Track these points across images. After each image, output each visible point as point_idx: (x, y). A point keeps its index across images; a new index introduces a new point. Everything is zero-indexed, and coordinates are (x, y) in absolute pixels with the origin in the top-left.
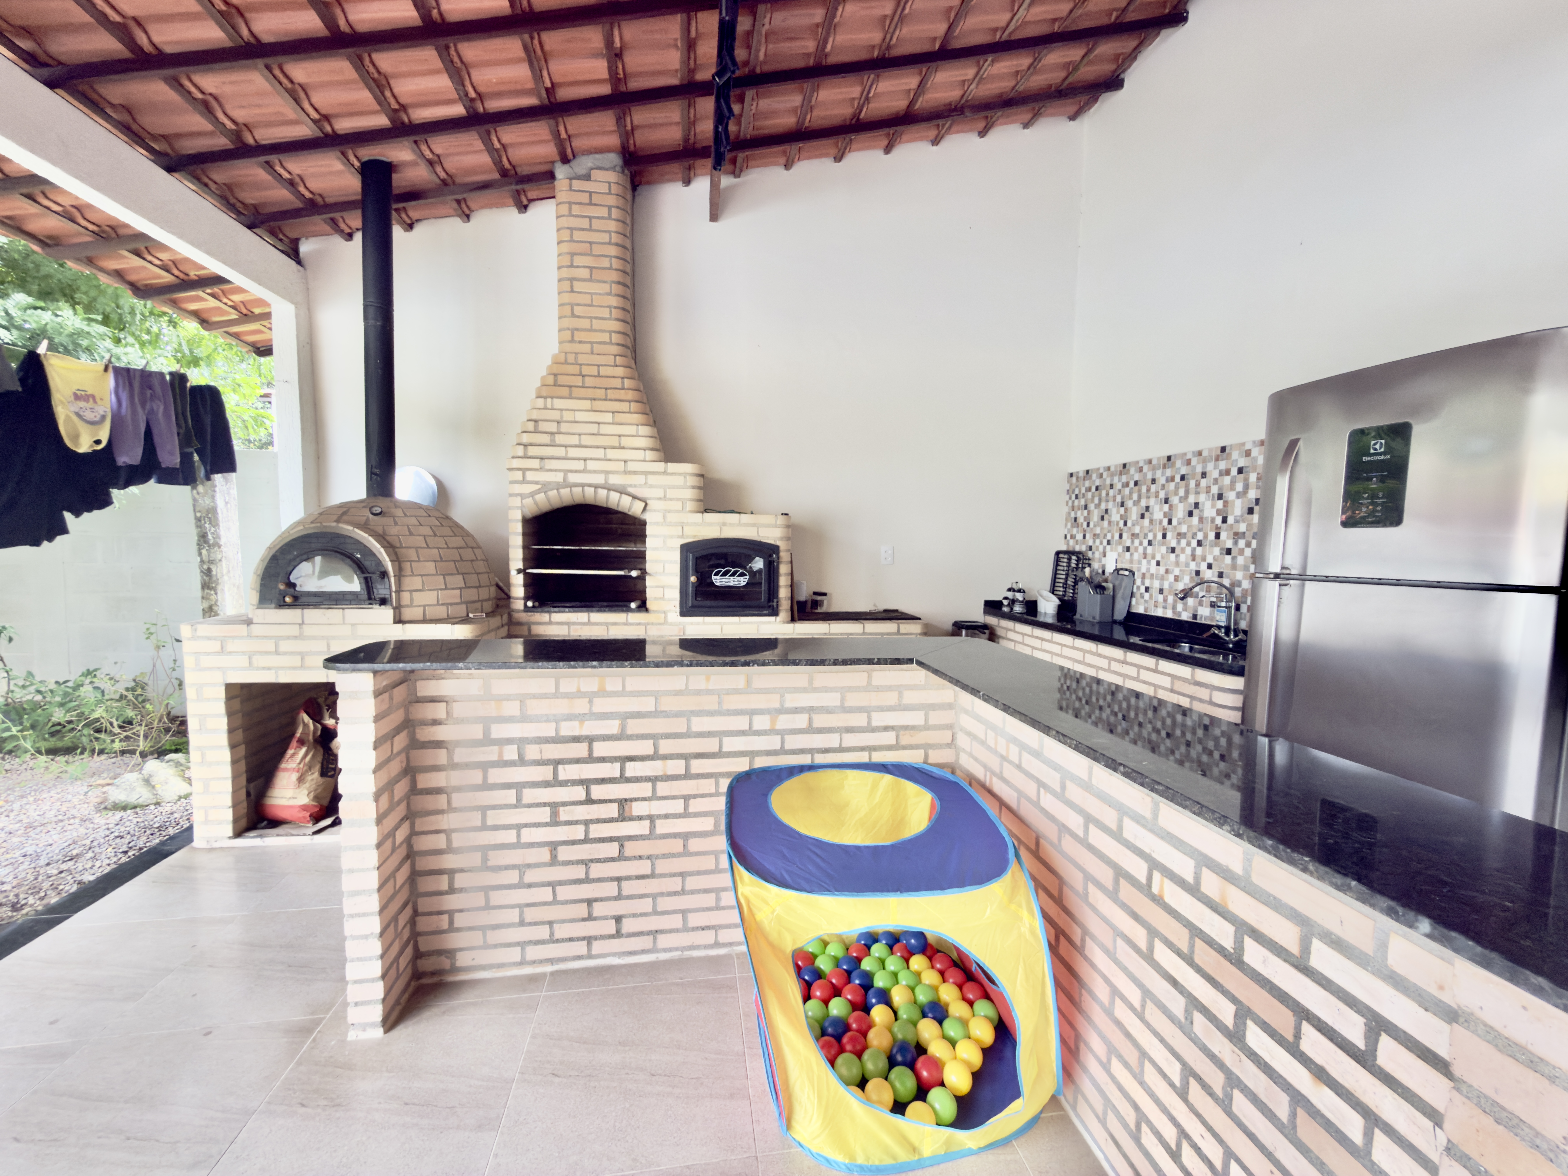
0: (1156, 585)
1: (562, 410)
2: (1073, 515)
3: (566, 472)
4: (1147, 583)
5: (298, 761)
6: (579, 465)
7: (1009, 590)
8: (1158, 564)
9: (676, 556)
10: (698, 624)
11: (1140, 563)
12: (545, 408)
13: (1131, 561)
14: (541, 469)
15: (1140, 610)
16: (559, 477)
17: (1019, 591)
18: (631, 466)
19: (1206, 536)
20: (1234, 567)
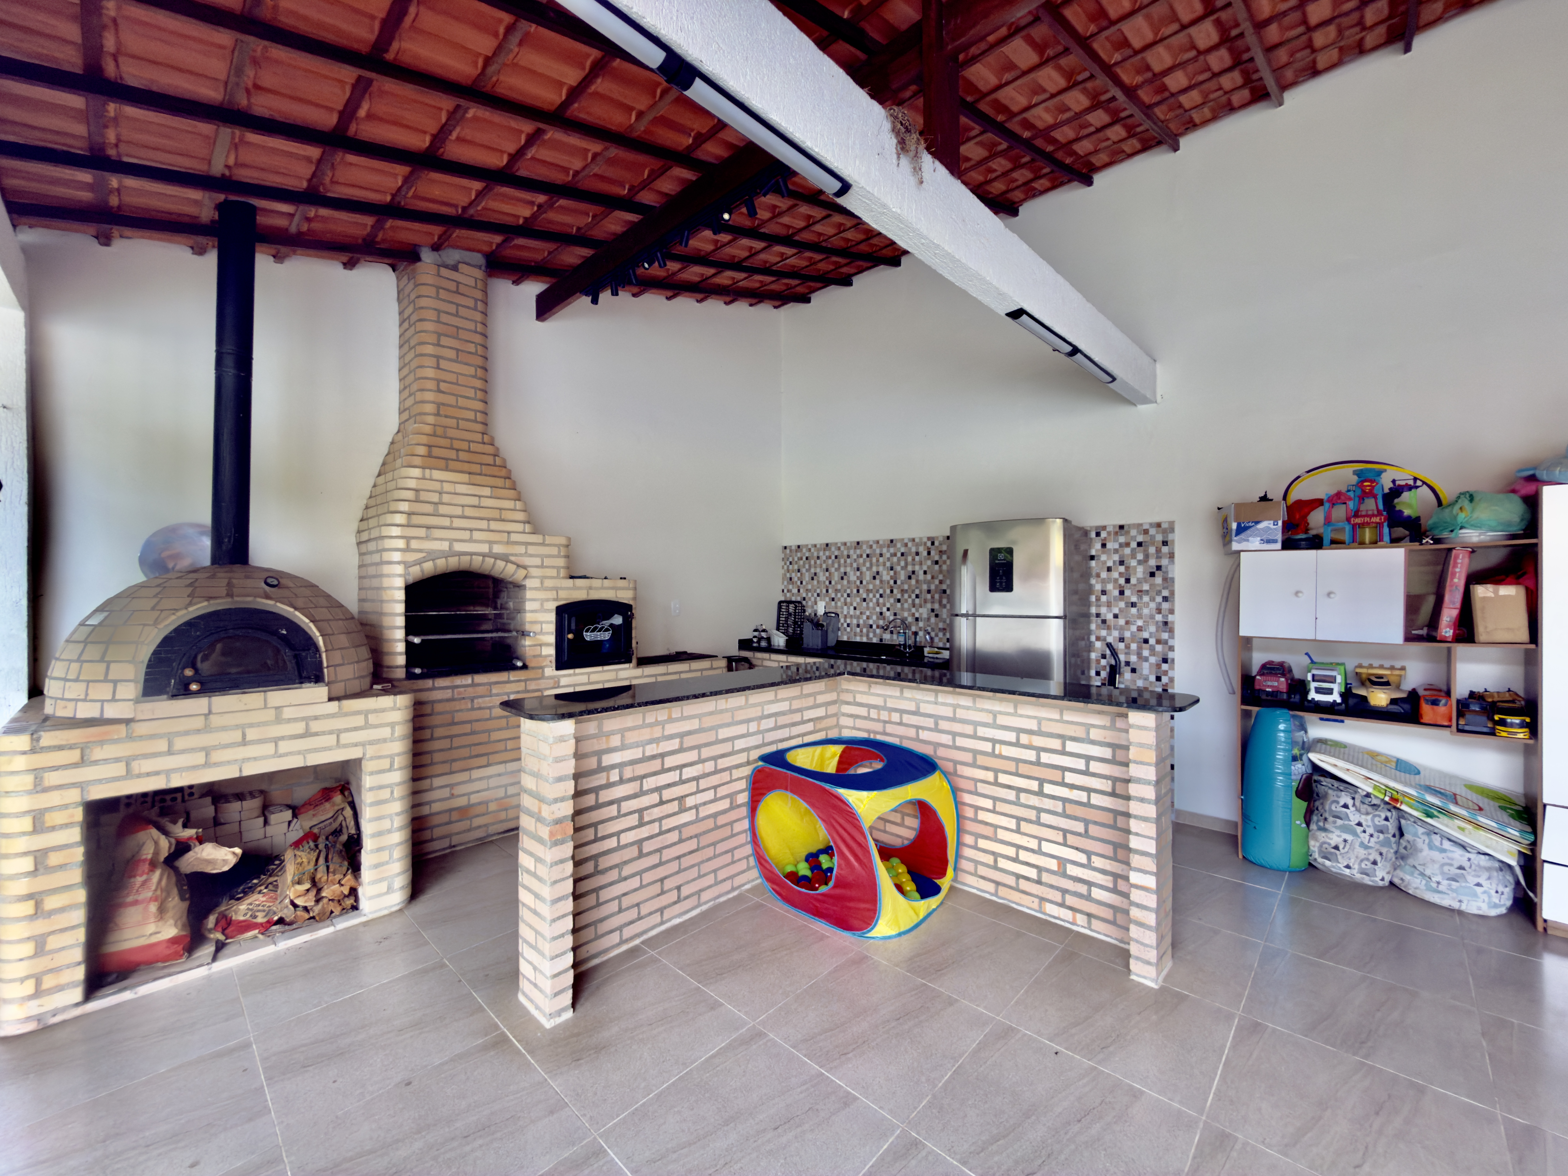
0: (855, 621)
1: (442, 481)
2: (788, 575)
3: (452, 541)
4: (848, 621)
5: (153, 888)
6: (466, 535)
7: (755, 630)
8: (855, 608)
9: (552, 617)
10: (570, 675)
11: (842, 608)
12: (424, 478)
13: (836, 607)
14: (427, 538)
15: (845, 638)
16: (445, 546)
17: (764, 631)
18: (514, 537)
19: (885, 591)
20: (902, 609)
